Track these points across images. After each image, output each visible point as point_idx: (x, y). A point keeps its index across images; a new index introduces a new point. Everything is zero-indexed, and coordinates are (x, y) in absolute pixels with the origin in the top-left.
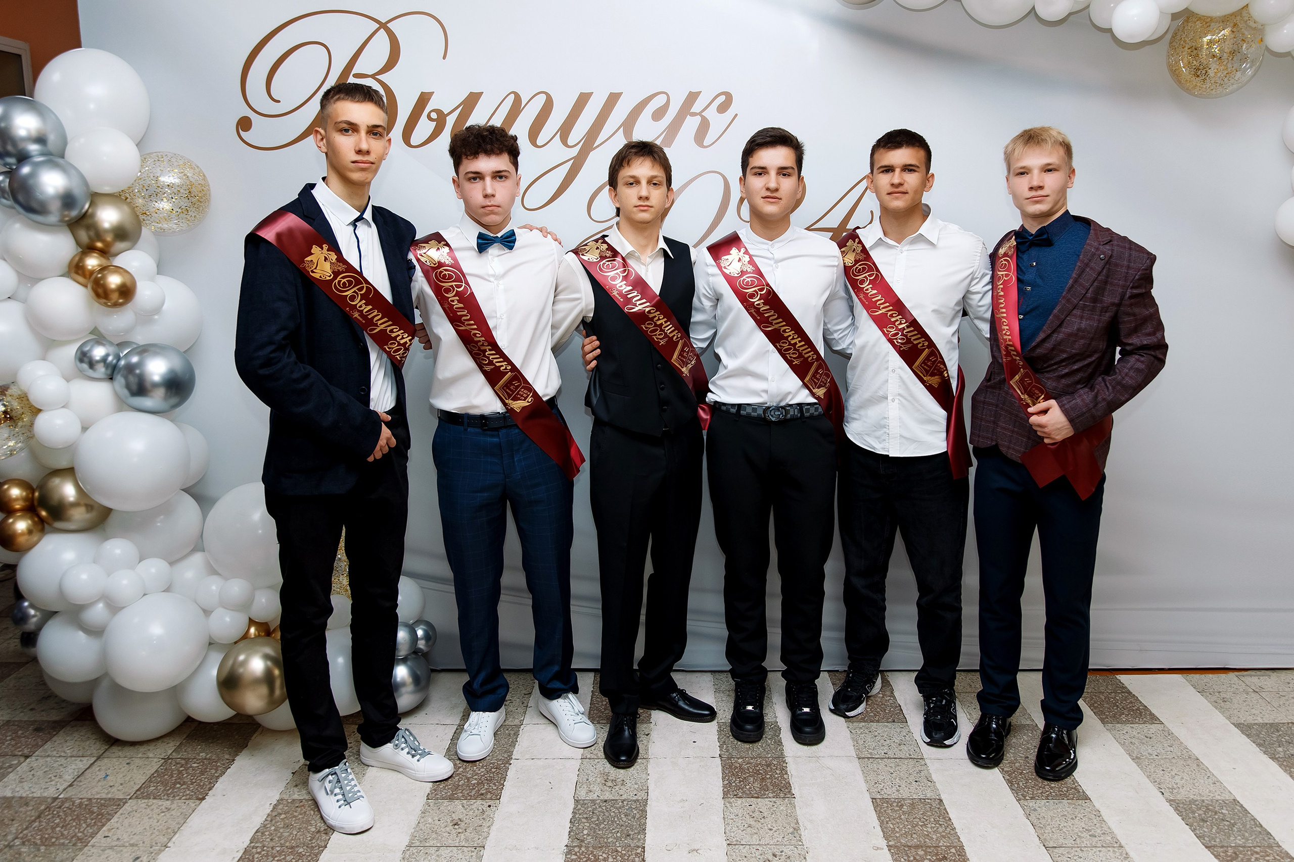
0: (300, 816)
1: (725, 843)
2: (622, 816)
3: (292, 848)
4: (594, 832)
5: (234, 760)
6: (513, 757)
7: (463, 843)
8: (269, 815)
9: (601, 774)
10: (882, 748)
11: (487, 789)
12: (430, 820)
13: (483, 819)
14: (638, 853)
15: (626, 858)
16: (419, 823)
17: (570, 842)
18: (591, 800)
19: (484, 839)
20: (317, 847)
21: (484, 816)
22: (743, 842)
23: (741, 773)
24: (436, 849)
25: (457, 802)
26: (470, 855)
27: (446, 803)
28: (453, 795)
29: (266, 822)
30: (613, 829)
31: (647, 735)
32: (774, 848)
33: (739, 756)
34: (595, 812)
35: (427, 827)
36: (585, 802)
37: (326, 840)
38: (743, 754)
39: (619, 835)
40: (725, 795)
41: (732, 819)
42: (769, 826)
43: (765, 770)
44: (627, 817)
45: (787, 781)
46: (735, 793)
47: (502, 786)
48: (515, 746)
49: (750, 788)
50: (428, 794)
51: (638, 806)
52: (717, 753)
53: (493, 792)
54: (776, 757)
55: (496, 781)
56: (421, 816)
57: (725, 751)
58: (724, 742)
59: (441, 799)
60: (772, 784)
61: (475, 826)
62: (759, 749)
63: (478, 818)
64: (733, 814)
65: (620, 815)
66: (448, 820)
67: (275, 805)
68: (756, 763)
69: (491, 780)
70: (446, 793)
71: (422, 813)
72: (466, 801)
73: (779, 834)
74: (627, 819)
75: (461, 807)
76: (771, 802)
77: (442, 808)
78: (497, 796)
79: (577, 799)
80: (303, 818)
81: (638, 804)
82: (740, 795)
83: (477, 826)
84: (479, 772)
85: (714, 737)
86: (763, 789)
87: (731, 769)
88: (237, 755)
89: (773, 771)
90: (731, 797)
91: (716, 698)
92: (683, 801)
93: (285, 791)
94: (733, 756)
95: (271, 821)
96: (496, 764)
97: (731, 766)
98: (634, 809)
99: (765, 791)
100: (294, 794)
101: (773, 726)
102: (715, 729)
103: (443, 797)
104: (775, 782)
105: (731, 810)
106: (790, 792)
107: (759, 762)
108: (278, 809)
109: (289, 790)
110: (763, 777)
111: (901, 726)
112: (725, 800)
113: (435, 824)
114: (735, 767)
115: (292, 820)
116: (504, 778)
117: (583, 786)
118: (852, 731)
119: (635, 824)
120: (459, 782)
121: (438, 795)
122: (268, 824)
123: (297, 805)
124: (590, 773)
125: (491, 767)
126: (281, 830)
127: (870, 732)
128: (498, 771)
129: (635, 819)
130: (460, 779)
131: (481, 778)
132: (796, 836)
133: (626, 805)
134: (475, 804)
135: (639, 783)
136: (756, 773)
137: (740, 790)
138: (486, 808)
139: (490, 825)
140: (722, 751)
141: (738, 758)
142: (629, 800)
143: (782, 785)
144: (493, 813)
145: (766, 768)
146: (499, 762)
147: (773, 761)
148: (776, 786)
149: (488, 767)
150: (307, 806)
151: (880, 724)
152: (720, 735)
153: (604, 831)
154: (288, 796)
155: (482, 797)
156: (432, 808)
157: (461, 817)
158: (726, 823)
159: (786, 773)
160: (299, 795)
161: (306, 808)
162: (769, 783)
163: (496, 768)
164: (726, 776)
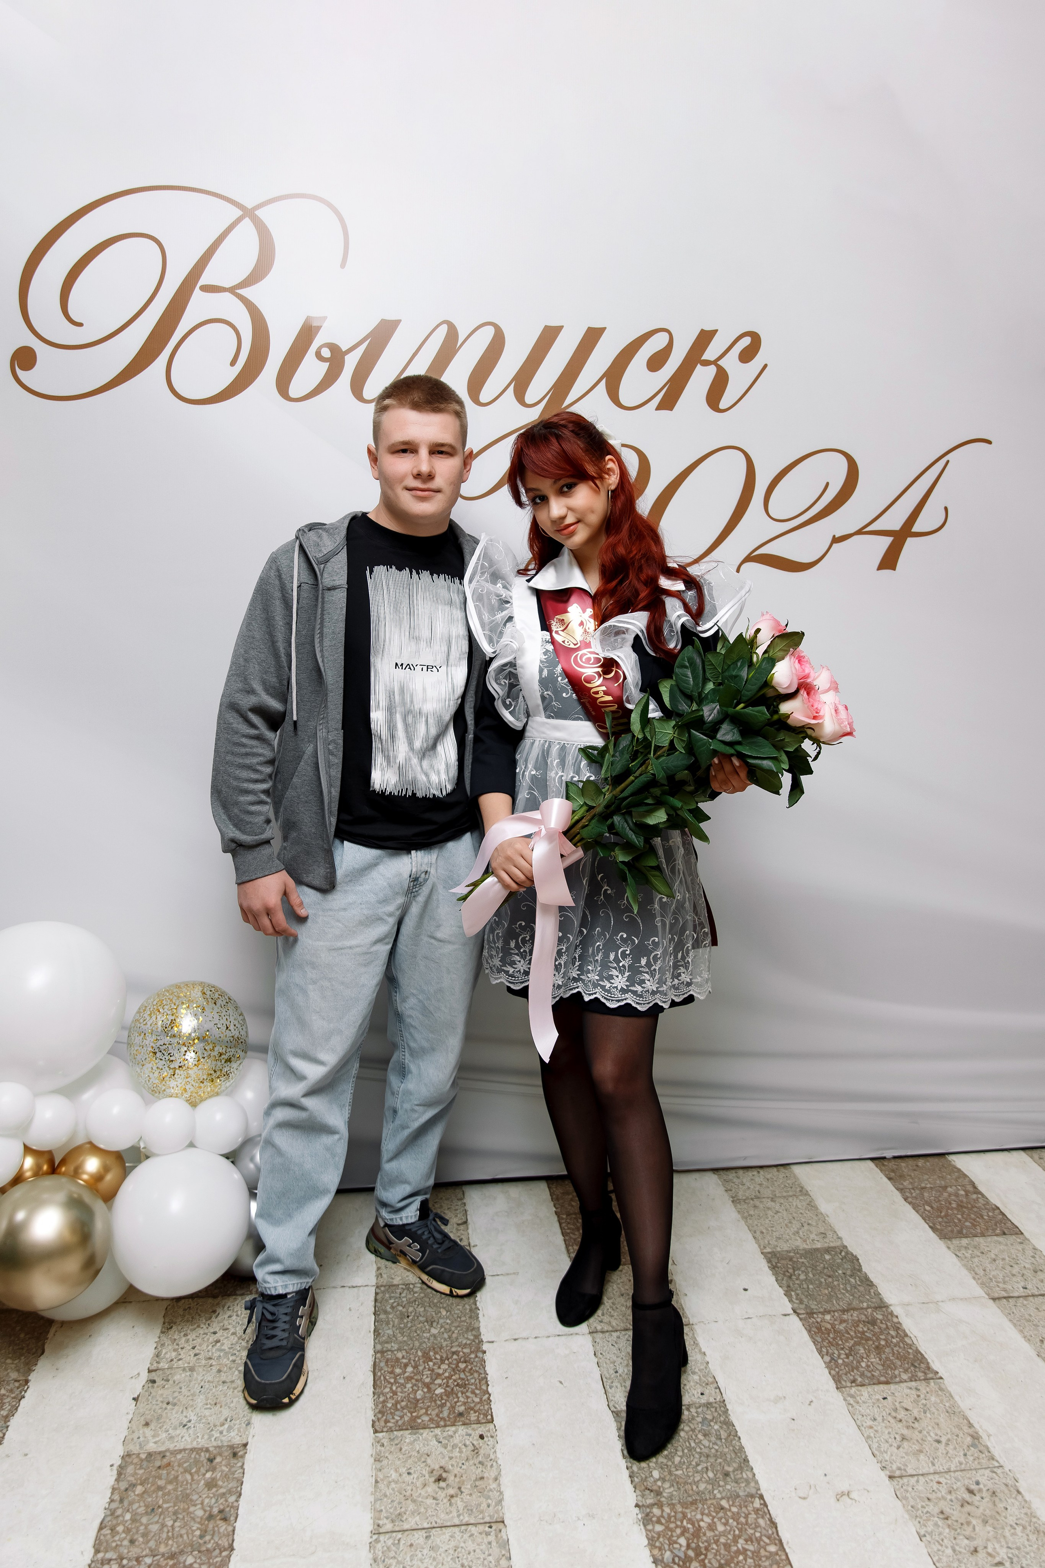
0: (170, 1487)
1: (883, 1476)
2: (700, 1436)
3: (172, 1556)
4: (670, 1473)
5: (27, 1382)
6: (484, 1338)
7: (466, 1519)
8: (114, 1489)
10: (1014, 1279)
11: (464, 1404)
12: (394, 1476)
13: (480, 1463)
14: (758, 1510)
15: (743, 1520)
16: (377, 1482)
17: (640, 1498)
19: (497, 1505)
20: (217, 1551)
21: (480, 1458)
22: (910, 1471)
23: (841, 1340)
24: (423, 1533)
25: (425, 1432)
26: (486, 1541)
27: (408, 1436)
28: (413, 1419)
29: (114, 1506)
30: (698, 1465)
32: (962, 1477)
33: (822, 1310)
35: (393, 1489)
37: (229, 1535)
38: (828, 1306)
40: (838, 1380)
41: (871, 1427)
42: (932, 1434)
43: (872, 1331)
44: (707, 1437)
45: (914, 1349)
46: (852, 1378)
47: (487, 1396)
48: (478, 1318)
49: (868, 1366)
50: (374, 1422)
51: (716, 1414)
52: (788, 1307)
53: (477, 1408)
54: (876, 1308)
55: (473, 1387)
56: (376, 1468)
57: (797, 1301)
58: (789, 1286)
59: (397, 1428)
60: (895, 1356)
61: (473, 1478)
62: (844, 1294)
63: (471, 1462)
64: (869, 1418)
65: (696, 1436)
66: (424, 1471)
67: (120, 1466)
68: (853, 1320)
69: (465, 1384)
70: (402, 1417)
71: (375, 1460)
72: (439, 1429)
73: (955, 1448)
74: (710, 1441)
75: (437, 1443)
76: (911, 1388)
77: (406, 1448)
78: (486, 1415)
79: (615, 1410)
80: (175, 1490)
81: (713, 1410)
82: (860, 1379)
83: (476, 1480)
84: (441, 1371)
85: (770, 1279)
86: (888, 1365)
87: (823, 1333)
88: (30, 1371)
89: (886, 1332)
90: (849, 1384)
91: (739, 1212)
92: (780, 1398)
93: (130, 1437)
94: (813, 1309)
95: (121, 1501)
96: (461, 1353)
97: (819, 1329)
98: (712, 1421)
99: (892, 1369)
100: (148, 1442)
101: (843, 1254)
102: (763, 1265)
103: (400, 1423)
104: (897, 1351)
105: (861, 1409)
106: (929, 1368)
107: (857, 1319)
108: (127, 1476)
109: (135, 1435)
110: (877, 1344)
111: (1019, 1240)
112: (842, 1393)
113: (404, 1482)
114: (826, 1329)
115: (157, 1497)
116: (484, 1380)
117: (614, 1384)
118: (959, 1255)
119: (726, 1450)
120: (415, 1393)
121: (389, 1422)
122: (118, 1508)
123: (158, 1464)
124: (615, 1358)
125: (456, 1360)
126: (144, 1520)
127: (983, 1253)
128: (469, 1367)
129: (723, 1441)
130: (415, 1388)
131: (448, 1382)
132: (982, 1448)
133: (696, 1415)
134: (457, 1435)
135: (697, 1370)
136: (862, 1339)
137: (855, 1371)
138: (477, 1440)
139: (497, 1474)
140: (794, 1303)
141: (823, 1313)
142: (697, 1405)
143: (911, 1356)
144: (493, 1450)
145: (872, 1328)
146: (465, 1350)
147: (875, 1314)
148: (903, 1358)
149: (450, 1360)
150: (176, 1464)
151: (989, 1239)
152: (776, 1274)
153: (685, 1470)
154: (138, 1447)
155: (463, 1419)
156: (388, 1448)
157: (443, 1464)
158: (865, 1435)
159: (906, 1335)
160: (155, 1443)
161: (176, 1468)
162: (891, 1355)
163: (465, 1362)
164: (821, 1347)
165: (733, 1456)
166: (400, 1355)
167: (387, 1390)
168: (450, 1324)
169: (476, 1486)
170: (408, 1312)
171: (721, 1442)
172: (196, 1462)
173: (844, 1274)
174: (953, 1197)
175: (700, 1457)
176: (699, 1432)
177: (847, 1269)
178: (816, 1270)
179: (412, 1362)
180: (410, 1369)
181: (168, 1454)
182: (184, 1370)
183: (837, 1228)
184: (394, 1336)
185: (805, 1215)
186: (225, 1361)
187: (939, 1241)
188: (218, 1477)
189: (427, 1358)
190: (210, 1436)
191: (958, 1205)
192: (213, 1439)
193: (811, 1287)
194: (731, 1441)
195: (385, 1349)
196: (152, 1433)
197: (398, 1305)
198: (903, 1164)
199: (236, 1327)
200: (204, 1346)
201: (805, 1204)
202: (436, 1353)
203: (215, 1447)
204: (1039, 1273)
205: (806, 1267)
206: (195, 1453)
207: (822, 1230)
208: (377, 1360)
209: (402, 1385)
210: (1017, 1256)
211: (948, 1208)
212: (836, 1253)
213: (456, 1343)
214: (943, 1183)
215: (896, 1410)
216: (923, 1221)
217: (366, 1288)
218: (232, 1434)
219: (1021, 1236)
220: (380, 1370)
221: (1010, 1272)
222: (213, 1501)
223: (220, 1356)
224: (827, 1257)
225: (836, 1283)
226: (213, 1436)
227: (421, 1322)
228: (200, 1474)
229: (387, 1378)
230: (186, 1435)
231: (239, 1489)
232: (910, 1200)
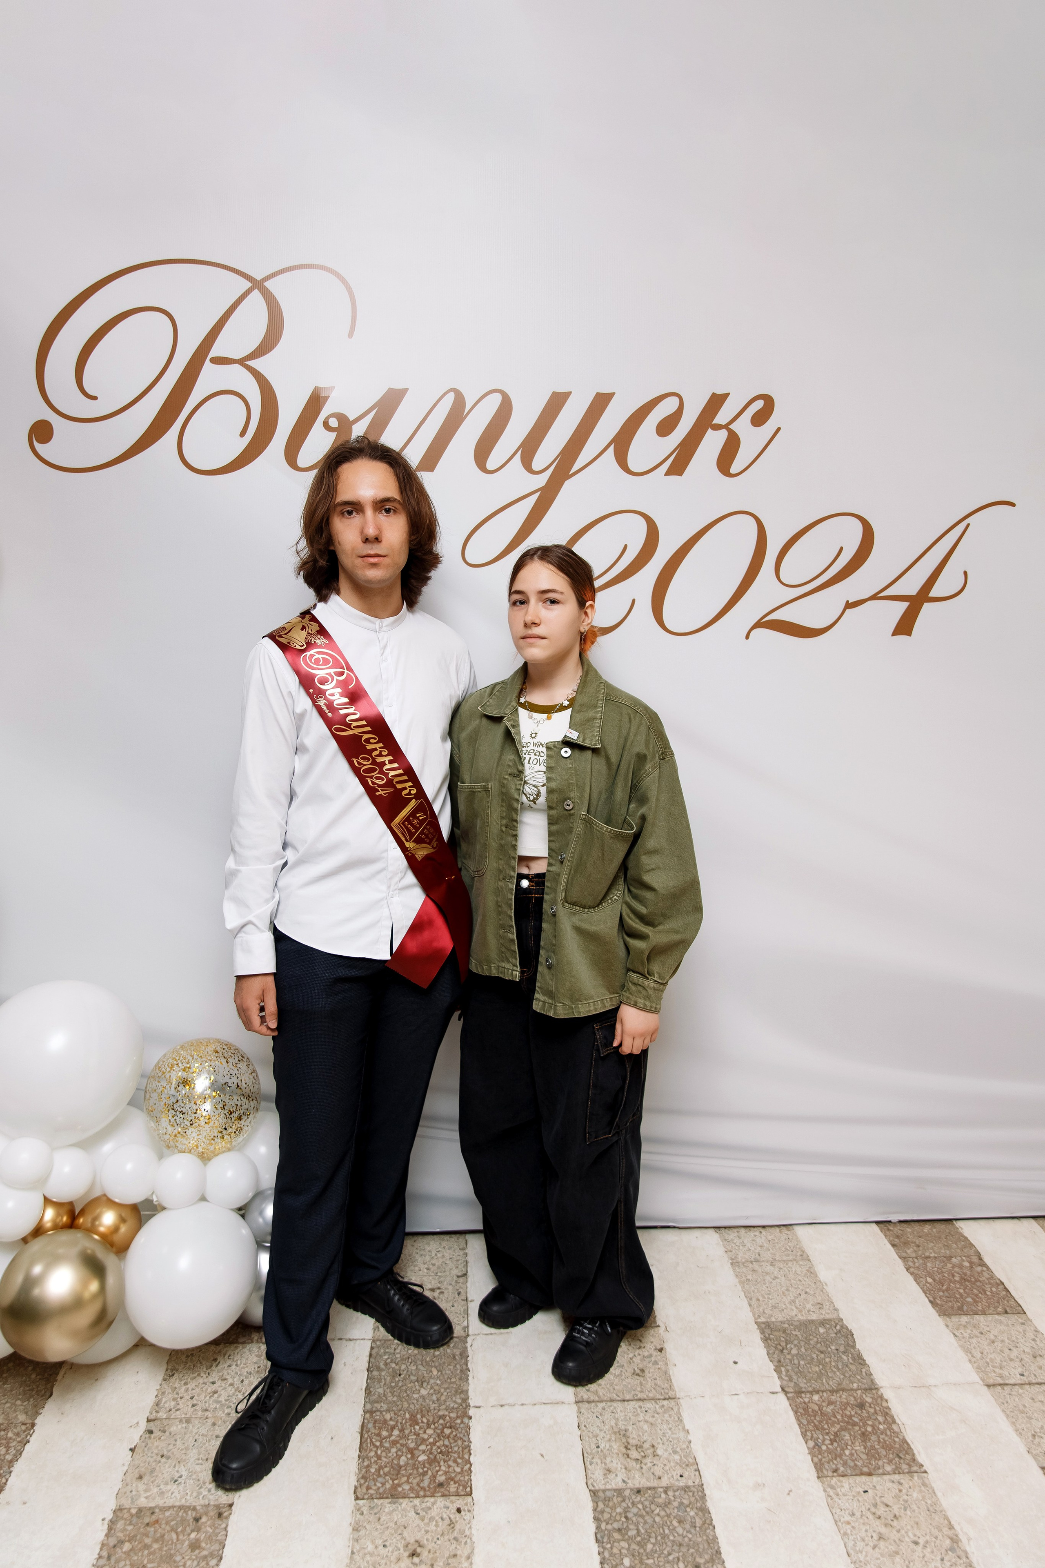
0: (156, 1546)
2: (675, 1523)
4: (641, 1561)
5: (33, 1425)
6: (472, 1402)
8: (103, 1545)
9: (615, 1433)
10: (1012, 1364)
11: (446, 1473)
12: (370, 1548)
13: (455, 1539)
16: (353, 1553)
18: (615, 1490)
21: (455, 1534)
23: (827, 1423)
25: (405, 1502)
27: (386, 1505)
28: (394, 1487)
29: (102, 1562)
30: (670, 1554)
31: (661, 1350)
33: (810, 1389)
34: (630, 1515)
35: (367, 1561)
36: (608, 1494)
38: (816, 1385)
40: (819, 1467)
41: (848, 1523)
42: (910, 1535)
43: (859, 1415)
44: (682, 1524)
45: (901, 1438)
46: (834, 1466)
47: (468, 1466)
48: (468, 1380)
49: (851, 1454)
50: (356, 1487)
51: (693, 1499)
52: (776, 1384)
53: (457, 1479)
54: (866, 1390)
55: (456, 1455)
56: (353, 1538)
57: (787, 1378)
58: (779, 1361)
59: (378, 1496)
60: (881, 1444)
61: (447, 1555)
62: (834, 1372)
63: (446, 1537)
64: (847, 1512)
65: (671, 1522)
66: (399, 1544)
67: (111, 1521)
68: (841, 1402)
69: (449, 1452)
70: (383, 1484)
71: (353, 1530)
72: (419, 1500)
73: (933, 1552)
74: (684, 1529)
75: (414, 1514)
76: (893, 1482)
77: (384, 1518)
78: (465, 1487)
79: (593, 1489)
80: (160, 1549)
81: (691, 1494)
82: (842, 1469)
83: (449, 1557)
84: (426, 1437)
85: (760, 1351)
86: (872, 1454)
87: (809, 1415)
88: (37, 1414)
89: (873, 1417)
90: (830, 1474)
91: (737, 1276)
92: (759, 1485)
93: (124, 1491)
94: (801, 1388)
95: (109, 1558)
96: (448, 1418)
97: (806, 1410)
98: (688, 1506)
99: (876, 1459)
100: (140, 1497)
101: (838, 1327)
102: (757, 1337)
103: (381, 1490)
104: (883, 1439)
105: (840, 1502)
106: (914, 1460)
107: (845, 1401)
108: (117, 1531)
109: (129, 1489)
110: (863, 1430)
111: (1020, 1321)
112: (823, 1483)
113: (379, 1555)
114: (813, 1411)
115: (142, 1556)
116: (467, 1448)
117: (594, 1460)
118: (956, 1333)
119: (699, 1539)
120: (399, 1459)
121: (371, 1488)
122: (105, 1565)
123: (147, 1520)
124: (598, 1432)
125: (442, 1424)
127: (982, 1333)
128: (454, 1433)
129: (698, 1529)
130: (400, 1453)
131: (431, 1449)
132: (960, 1553)
133: (673, 1498)
134: (435, 1507)
135: (678, 1449)
136: (849, 1423)
137: (838, 1459)
138: (455, 1514)
139: (470, 1552)
140: (783, 1379)
141: (811, 1393)
142: (675, 1488)
143: (897, 1446)
144: (469, 1526)
145: (859, 1412)
146: (452, 1415)
147: (864, 1396)
148: (888, 1447)
149: (436, 1425)
150: (164, 1522)
151: (990, 1318)
152: (767, 1347)
153: (656, 1559)
154: (130, 1502)
155: (442, 1490)
156: (367, 1517)
157: (418, 1536)
158: (842, 1532)
159: (894, 1422)
160: (146, 1498)
161: (163, 1526)
162: (876, 1443)
163: (451, 1428)
164: (806, 1431)
165: (706, 1547)
166: (388, 1417)
167: (372, 1454)
168: (440, 1386)
169: (448, 1564)
170: (400, 1370)
171: (695, 1530)
172: (183, 1520)
173: (837, 1350)
174: (957, 1269)
175: (673, 1546)
176: (675, 1517)
177: (841, 1345)
178: (809, 1344)
179: (399, 1424)
180: (396, 1432)
181: (157, 1510)
182: (181, 1421)
183: (834, 1300)
184: (385, 1395)
185: (804, 1282)
186: (220, 1414)
187: (938, 1317)
188: (202, 1538)
189: (414, 1421)
190: (199, 1494)
191: (962, 1278)
192: (201, 1497)
193: (802, 1362)
194: (706, 1530)
195: (374, 1409)
196: (144, 1487)
197: (392, 1361)
198: (908, 1229)
199: (234, 1378)
200: (200, 1397)
201: (804, 1270)
202: (423, 1416)
203: (202, 1506)
204: (1039, 1359)
205: (799, 1340)
206: (182, 1511)
207: (819, 1300)
208: (366, 1421)
209: (387, 1449)
210: (1017, 1339)
211: (951, 1281)
212: (831, 1325)
213: (444, 1407)
214: (948, 1252)
215: (875, 1505)
216: (923, 1294)
217: (362, 1341)
219: (1023, 1316)
220: (368, 1432)
221: (1008, 1356)
222: (195, 1563)
223: (216, 1408)
224: (822, 1330)
225: (827, 1360)
226: (201, 1493)
227: (411, 1382)
228: (185, 1533)
229: (374, 1440)
230: (176, 1491)
231: (221, 1552)
232: (912, 1270)
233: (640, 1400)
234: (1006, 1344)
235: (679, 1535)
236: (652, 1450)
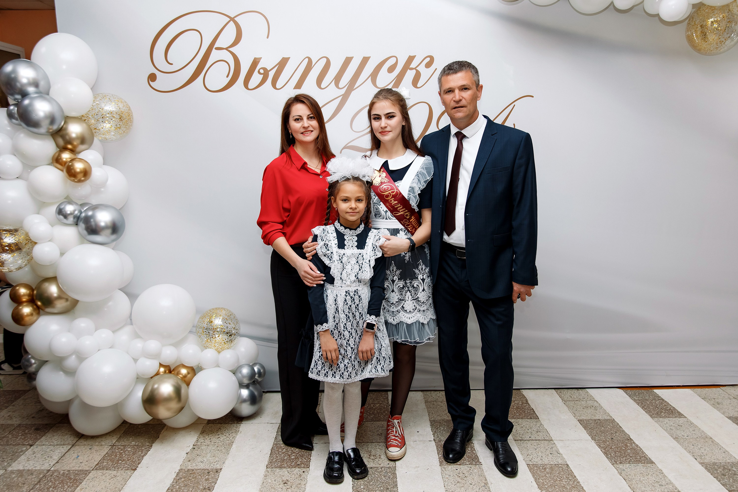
0: (193, 479)
2: (382, 477)
4: (367, 487)
5: (152, 446)
8: (174, 479)
9: (367, 452)
10: (527, 434)
11: (301, 461)
12: (270, 481)
16: (263, 483)
21: (301, 478)
25: (284, 469)
27: (278, 470)
28: (281, 465)
29: (173, 483)
35: (268, 485)
39: (382, 488)
41: (447, 478)
42: (470, 482)
45: (476, 455)
47: (310, 460)
50: (267, 464)
51: (391, 470)
52: (432, 438)
53: (305, 463)
55: (305, 457)
56: (264, 478)
58: (435, 431)
63: (297, 479)
64: (448, 475)
66: (280, 480)
67: (178, 472)
69: (303, 456)
70: (277, 464)
71: (264, 476)
72: (289, 468)
73: (477, 487)
74: (386, 478)
75: (287, 472)
76: (468, 467)
77: (276, 473)
78: (307, 465)
80: (194, 480)
83: (298, 484)
84: (295, 451)
85: (429, 429)
88: (153, 443)
91: (426, 406)
92: (417, 467)
93: (183, 464)
95: (176, 482)
98: (389, 472)
100: (189, 466)
102: (428, 423)
103: (276, 466)
105: (446, 472)
106: (478, 461)
108: (180, 475)
109: (185, 464)
111: (536, 421)
112: (441, 466)
113: (273, 483)
115: (188, 482)
119: (390, 481)
120: (284, 457)
121: (273, 465)
123: (190, 473)
126: (183, 488)
129: (391, 478)
131: (297, 455)
132: (486, 487)
133: (384, 470)
134: (295, 470)
138: (302, 472)
139: (306, 483)
140: (435, 437)
142: (385, 467)
144: (306, 476)
148: (469, 457)
150: (196, 473)
152: (432, 428)
154: (185, 467)
155: (299, 466)
156: (270, 473)
157: (287, 478)
158: (444, 480)
160: (191, 466)
165: (392, 483)
167: (275, 456)
169: (297, 486)
172: (204, 472)
174: (516, 405)
175: (380, 483)
176: (383, 475)
178: (448, 427)
180: (285, 450)
181: (194, 470)
182: (205, 445)
186: (220, 444)
188: (210, 477)
190: (210, 466)
191: (517, 408)
193: (445, 432)
194: (393, 479)
195: (278, 443)
196: (191, 463)
199: (227, 433)
200: (214, 439)
203: (211, 469)
204: (538, 432)
205: (445, 426)
206: (203, 470)
208: (274, 447)
209: (280, 454)
210: (532, 426)
215: (459, 474)
217: (276, 423)
218: (217, 466)
219: (538, 420)
220: (274, 450)
221: (527, 431)
222: (207, 484)
228: (204, 476)
229: (276, 452)
230: (202, 465)
231: (216, 481)
233: (378, 442)
234: (527, 428)
235: (383, 480)
236: (379, 456)
